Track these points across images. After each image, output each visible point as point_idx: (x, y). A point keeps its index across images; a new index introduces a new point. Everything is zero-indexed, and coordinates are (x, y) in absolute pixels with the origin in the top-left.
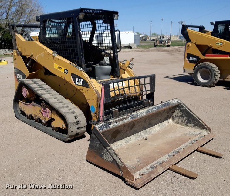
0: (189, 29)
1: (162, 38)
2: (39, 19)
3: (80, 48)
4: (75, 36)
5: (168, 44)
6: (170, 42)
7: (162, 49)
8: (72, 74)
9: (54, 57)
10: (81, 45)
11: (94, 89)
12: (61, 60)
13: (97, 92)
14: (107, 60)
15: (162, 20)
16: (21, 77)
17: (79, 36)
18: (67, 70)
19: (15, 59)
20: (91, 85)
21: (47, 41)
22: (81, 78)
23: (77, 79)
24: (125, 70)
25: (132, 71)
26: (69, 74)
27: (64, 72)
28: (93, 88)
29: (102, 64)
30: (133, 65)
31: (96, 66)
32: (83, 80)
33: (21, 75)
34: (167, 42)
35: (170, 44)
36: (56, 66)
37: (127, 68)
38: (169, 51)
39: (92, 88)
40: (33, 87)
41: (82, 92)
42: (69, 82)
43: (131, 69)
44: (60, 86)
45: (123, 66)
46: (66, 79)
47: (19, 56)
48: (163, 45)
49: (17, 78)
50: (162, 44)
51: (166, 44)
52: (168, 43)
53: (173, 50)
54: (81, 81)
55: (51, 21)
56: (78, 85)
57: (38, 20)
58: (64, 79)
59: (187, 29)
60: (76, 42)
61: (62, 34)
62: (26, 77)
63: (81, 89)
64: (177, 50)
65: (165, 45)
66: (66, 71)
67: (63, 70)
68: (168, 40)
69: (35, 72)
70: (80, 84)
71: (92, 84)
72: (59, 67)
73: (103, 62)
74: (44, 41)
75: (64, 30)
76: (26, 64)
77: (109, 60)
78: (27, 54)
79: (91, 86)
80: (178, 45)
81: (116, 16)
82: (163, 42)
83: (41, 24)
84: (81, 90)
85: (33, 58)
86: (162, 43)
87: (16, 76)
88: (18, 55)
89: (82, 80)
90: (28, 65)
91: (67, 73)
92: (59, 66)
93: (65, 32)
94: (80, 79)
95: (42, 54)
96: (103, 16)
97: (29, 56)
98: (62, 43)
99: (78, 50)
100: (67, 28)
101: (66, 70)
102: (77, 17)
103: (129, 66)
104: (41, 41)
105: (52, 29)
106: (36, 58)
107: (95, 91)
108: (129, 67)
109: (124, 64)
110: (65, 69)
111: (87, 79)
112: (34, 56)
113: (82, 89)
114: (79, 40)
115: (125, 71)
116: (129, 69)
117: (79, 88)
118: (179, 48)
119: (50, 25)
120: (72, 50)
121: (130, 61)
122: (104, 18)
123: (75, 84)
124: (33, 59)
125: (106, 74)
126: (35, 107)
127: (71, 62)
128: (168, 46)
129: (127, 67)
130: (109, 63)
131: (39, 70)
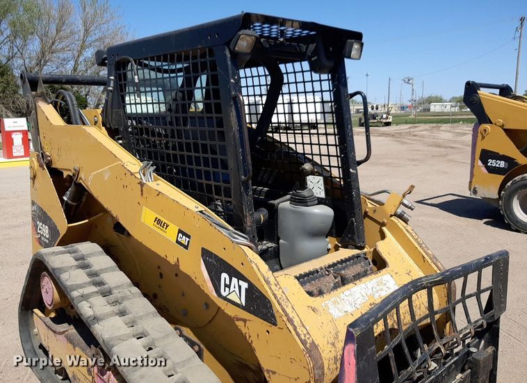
0: (483, 92)
1: (375, 109)
2: (106, 59)
3: (238, 158)
4: (220, 112)
5: (387, 121)
6: (391, 117)
7: (378, 130)
8: (206, 254)
9: (142, 184)
10: (243, 147)
11: (298, 335)
12: (168, 197)
13: (312, 350)
14: (316, 185)
15: (367, 75)
16: (47, 231)
17: (233, 113)
18: (189, 237)
19: (35, 177)
20: (287, 315)
21: (127, 127)
22: (241, 277)
23: (224, 276)
24: (383, 224)
25: (409, 228)
26: (195, 250)
27: (177, 242)
28: (295, 330)
29: (303, 202)
30: (412, 210)
31: (281, 205)
32: (251, 285)
33: (47, 227)
34: (385, 116)
35: (390, 120)
36: (148, 216)
37: (393, 218)
38: (393, 135)
39: (291, 328)
40: (68, 283)
41: (244, 330)
42: (193, 278)
43: (406, 221)
44: (161, 276)
45: (375, 211)
46: (183, 268)
47: (44, 169)
48: (378, 122)
49: (38, 233)
50: (376, 121)
51: (384, 121)
52: (387, 118)
53: (400, 134)
54: (240, 287)
55: (140, 64)
56: (225, 299)
57: (102, 63)
58: (177, 265)
59: (478, 91)
60: (222, 135)
61: (173, 107)
62: (59, 234)
63: (238, 319)
64: (409, 133)
65: (381, 122)
66: (184, 240)
67: (171, 233)
68: (388, 113)
69: (87, 221)
70: (234, 297)
71: (289, 310)
72: (158, 221)
73: (305, 193)
74: (116, 127)
75: (183, 92)
76: (61, 195)
77: (323, 188)
78: (65, 164)
79: (285, 319)
80: (406, 123)
81: (356, 46)
82: (378, 116)
83: (109, 74)
84: (240, 324)
85: (81, 179)
86: (375, 119)
87: (36, 226)
88: (41, 166)
89: (244, 285)
90: (65, 198)
91: (186, 247)
92: (159, 217)
93: (183, 99)
94: (234, 280)
95: (105, 171)
96: (312, 47)
97: (70, 170)
98: (173, 137)
99: (231, 164)
100: (191, 86)
101: (184, 234)
102: (228, 44)
103: (399, 211)
104: (108, 126)
105: (142, 89)
106: (90, 181)
107: (304, 343)
108: (401, 217)
109: (381, 204)
110: (180, 231)
111: (266, 286)
112: (82, 175)
113: (245, 321)
114: (235, 127)
115: (384, 228)
116: (400, 223)
117: (231, 311)
118: (409, 128)
119: (136, 77)
120: (206, 160)
121: (404, 196)
122: (315, 52)
123: (215, 295)
124: (80, 184)
125: (316, 234)
126: (74, 347)
127: (202, 207)
128: (388, 124)
129: (391, 216)
130: (323, 195)
131: (99, 215)
